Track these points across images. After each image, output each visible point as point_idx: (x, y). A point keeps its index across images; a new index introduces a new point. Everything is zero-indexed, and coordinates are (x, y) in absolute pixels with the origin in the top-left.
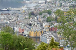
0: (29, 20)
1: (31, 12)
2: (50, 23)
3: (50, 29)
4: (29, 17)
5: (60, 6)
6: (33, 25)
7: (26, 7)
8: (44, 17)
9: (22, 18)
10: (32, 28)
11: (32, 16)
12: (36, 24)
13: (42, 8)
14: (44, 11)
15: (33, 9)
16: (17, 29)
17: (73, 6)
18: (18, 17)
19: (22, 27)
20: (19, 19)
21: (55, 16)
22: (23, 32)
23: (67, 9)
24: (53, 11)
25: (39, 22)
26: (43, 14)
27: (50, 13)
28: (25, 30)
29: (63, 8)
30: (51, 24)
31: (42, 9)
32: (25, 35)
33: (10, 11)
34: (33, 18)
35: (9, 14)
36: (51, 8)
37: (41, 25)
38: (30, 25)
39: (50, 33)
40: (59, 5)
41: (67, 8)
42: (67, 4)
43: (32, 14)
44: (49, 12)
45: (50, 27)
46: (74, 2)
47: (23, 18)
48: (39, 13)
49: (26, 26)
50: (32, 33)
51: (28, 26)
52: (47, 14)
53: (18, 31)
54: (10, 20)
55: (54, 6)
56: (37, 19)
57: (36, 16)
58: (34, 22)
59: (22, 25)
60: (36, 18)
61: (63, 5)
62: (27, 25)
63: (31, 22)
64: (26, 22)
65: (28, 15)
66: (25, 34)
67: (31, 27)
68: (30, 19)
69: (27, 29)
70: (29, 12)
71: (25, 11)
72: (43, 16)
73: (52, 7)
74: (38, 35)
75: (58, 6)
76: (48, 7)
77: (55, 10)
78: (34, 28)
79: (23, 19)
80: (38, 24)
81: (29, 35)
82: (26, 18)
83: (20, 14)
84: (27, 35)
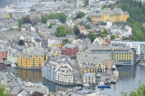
0: (18, 34)
1: (23, 18)
2: (64, 38)
3: (63, 52)
4: (20, 26)
5: (85, 6)
6: (26, 44)
7: (14, 8)
8: (50, 27)
9: (3, 29)
10: (24, 50)
11: (26, 25)
12: (33, 41)
13: (48, 9)
14: (50, 15)
15: (29, 12)
17: (110, 6)
19: (3, 47)
21: (73, 25)
22: (4, 59)
23: (97, 12)
24: (70, 15)
25: (39, 38)
26: (49, 20)
27: (63, 19)
28: (10, 53)
29: (89, 10)
30: (66, 41)
31: (48, 11)
32: (9, 65)
34: (27, 29)
36: (66, 9)
37: (45, 44)
38: (21, 43)
39: (64, 60)
40: (83, 5)
41: (98, 9)
42: (98, 2)
43: (26, 20)
44: (60, 16)
45: (64, 47)
47: (6, 29)
48: (40, 18)
49: (11, 45)
50: (24, 61)
51: (17, 46)
52: (57, 20)
55: (72, 5)
56: (37, 31)
57: (34, 24)
58: (29, 37)
59: (2, 43)
60: (33, 29)
61: (90, 4)
62: (14, 44)
63: (22, 38)
64: (12, 36)
65: (17, 23)
66: (9, 63)
67: (22, 47)
68: (20, 30)
69: (14, 51)
70: (20, 18)
71: (11, 14)
72: (48, 25)
73: (69, 7)
74: (37, 65)
75: (80, 6)
77: (74, 13)
78: (28, 49)
79: (5, 31)
80: (37, 40)
81: (17, 64)
82: (12, 30)
84: (13, 65)
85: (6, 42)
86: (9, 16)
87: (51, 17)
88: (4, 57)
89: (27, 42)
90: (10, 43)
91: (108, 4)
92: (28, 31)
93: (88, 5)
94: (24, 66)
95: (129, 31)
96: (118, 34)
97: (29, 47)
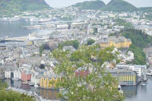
0: (40, 58)
1: (43, 45)
3: (77, 74)
4: (41, 52)
5: (94, 34)
6: (46, 68)
7: (35, 36)
9: (27, 55)
10: (45, 73)
11: (46, 51)
12: (52, 65)
13: (63, 36)
14: (66, 42)
15: (48, 39)
16: (17, 75)
17: (115, 34)
18: (20, 53)
19: (28, 70)
20: (21, 56)
22: (28, 80)
23: (105, 39)
24: (82, 42)
25: (57, 62)
26: (65, 47)
28: (33, 76)
29: (98, 37)
31: (63, 38)
32: (33, 86)
33: (6, 43)
34: (46, 55)
35: (4, 48)
36: (79, 37)
38: (42, 67)
40: (93, 32)
41: (105, 37)
42: (105, 30)
43: (46, 47)
44: (74, 43)
45: (77, 70)
46: (116, 27)
47: (29, 54)
48: (58, 45)
49: (34, 68)
50: (45, 82)
51: (39, 69)
52: (71, 47)
53: (20, 78)
54: (5, 58)
55: (83, 33)
57: (52, 50)
58: (48, 61)
59: (26, 67)
61: (98, 31)
62: (36, 68)
63: (43, 62)
64: (35, 61)
65: (38, 49)
66: (32, 84)
67: (43, 70)
68: (41, 56)
69: (37, 74)
70: (41, 44)
71: (33, 42)
72: (64, 51)
73: (81, 34)
75: (90, 33)
76: (73, 35)
77: (85, 39)
78: (48, 72)
79: (29, 57)
81: (39, 85)
82: (34, 55)
83: (24, 47)
84: (36, 86)
85: (30, 66)
86: (31, 43)
87: (67, 44)
88: (28, 79)
89: (47, 66)
90: (34, 67)
91: (114, 32)
92: (47, 57)
93: (97, 32)
94: (45, 86)
95: (132, 56)
96: (122, 58)
97: (49, 70)
